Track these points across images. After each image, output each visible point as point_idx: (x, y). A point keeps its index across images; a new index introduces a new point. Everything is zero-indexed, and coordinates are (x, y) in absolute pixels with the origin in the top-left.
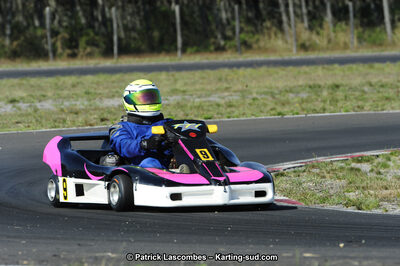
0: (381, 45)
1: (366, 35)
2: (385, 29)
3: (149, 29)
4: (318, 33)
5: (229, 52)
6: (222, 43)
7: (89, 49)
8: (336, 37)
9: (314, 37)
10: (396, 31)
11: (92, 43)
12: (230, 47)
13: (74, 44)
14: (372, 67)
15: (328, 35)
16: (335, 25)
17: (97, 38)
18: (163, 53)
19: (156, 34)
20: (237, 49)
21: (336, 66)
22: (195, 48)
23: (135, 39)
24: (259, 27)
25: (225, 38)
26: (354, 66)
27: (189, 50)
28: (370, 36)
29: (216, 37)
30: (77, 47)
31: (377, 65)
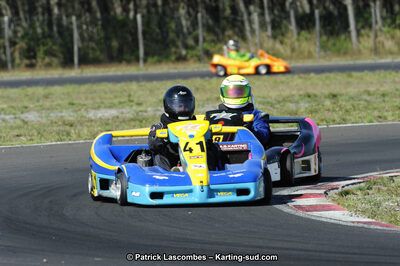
0: (345, 53)
1: (330, 44)
2: (350, 37)
3: (107, 38)
4: (282, 43)
5: (191, 61)
6: (184, 52)
7: (47, 60)
8: (300, 46)
9: (278, 46)
10: (361, 39)
11: (49, 53)
12: (192, 57)
13: (32, 54)
14: (350, 76)
15: (292, 44)
16: (299, 34)
17: (55, 47)
18: (124, 63)
19: (115, 44)
20: (199, 59)
21: (312, 75)
22: (156, 58)
23: (93, 49)
24: (221, 37)
25: (187, 47)
26: (332, 75)
27: (150, 60)
28: (334, 44)
29: (177, 47)
30: (34, 57)
31: (355, 74)
